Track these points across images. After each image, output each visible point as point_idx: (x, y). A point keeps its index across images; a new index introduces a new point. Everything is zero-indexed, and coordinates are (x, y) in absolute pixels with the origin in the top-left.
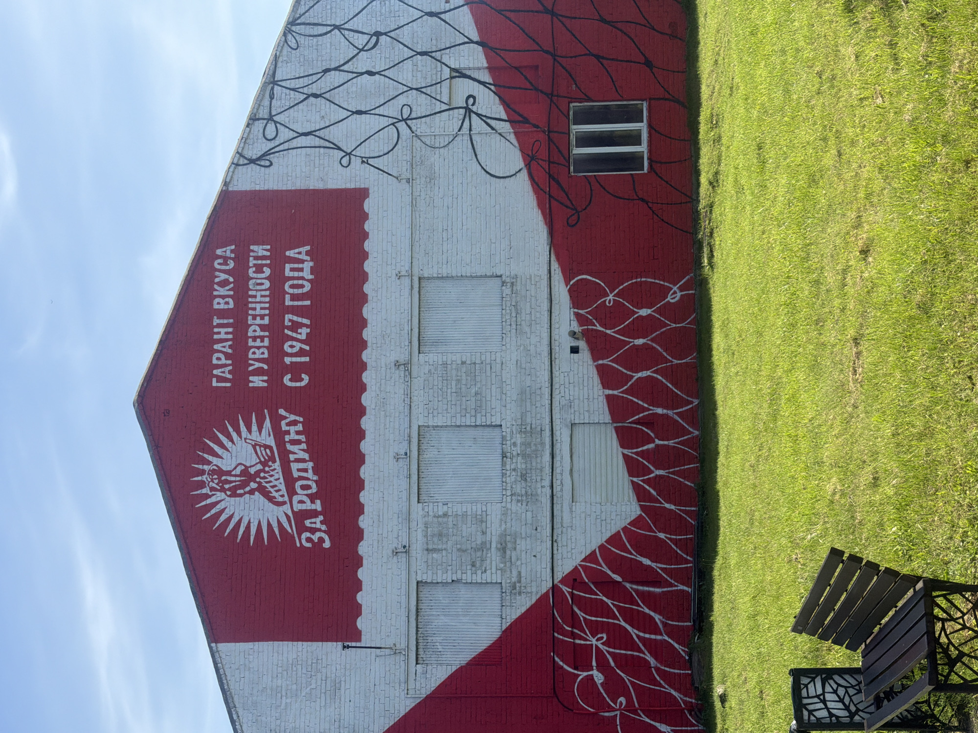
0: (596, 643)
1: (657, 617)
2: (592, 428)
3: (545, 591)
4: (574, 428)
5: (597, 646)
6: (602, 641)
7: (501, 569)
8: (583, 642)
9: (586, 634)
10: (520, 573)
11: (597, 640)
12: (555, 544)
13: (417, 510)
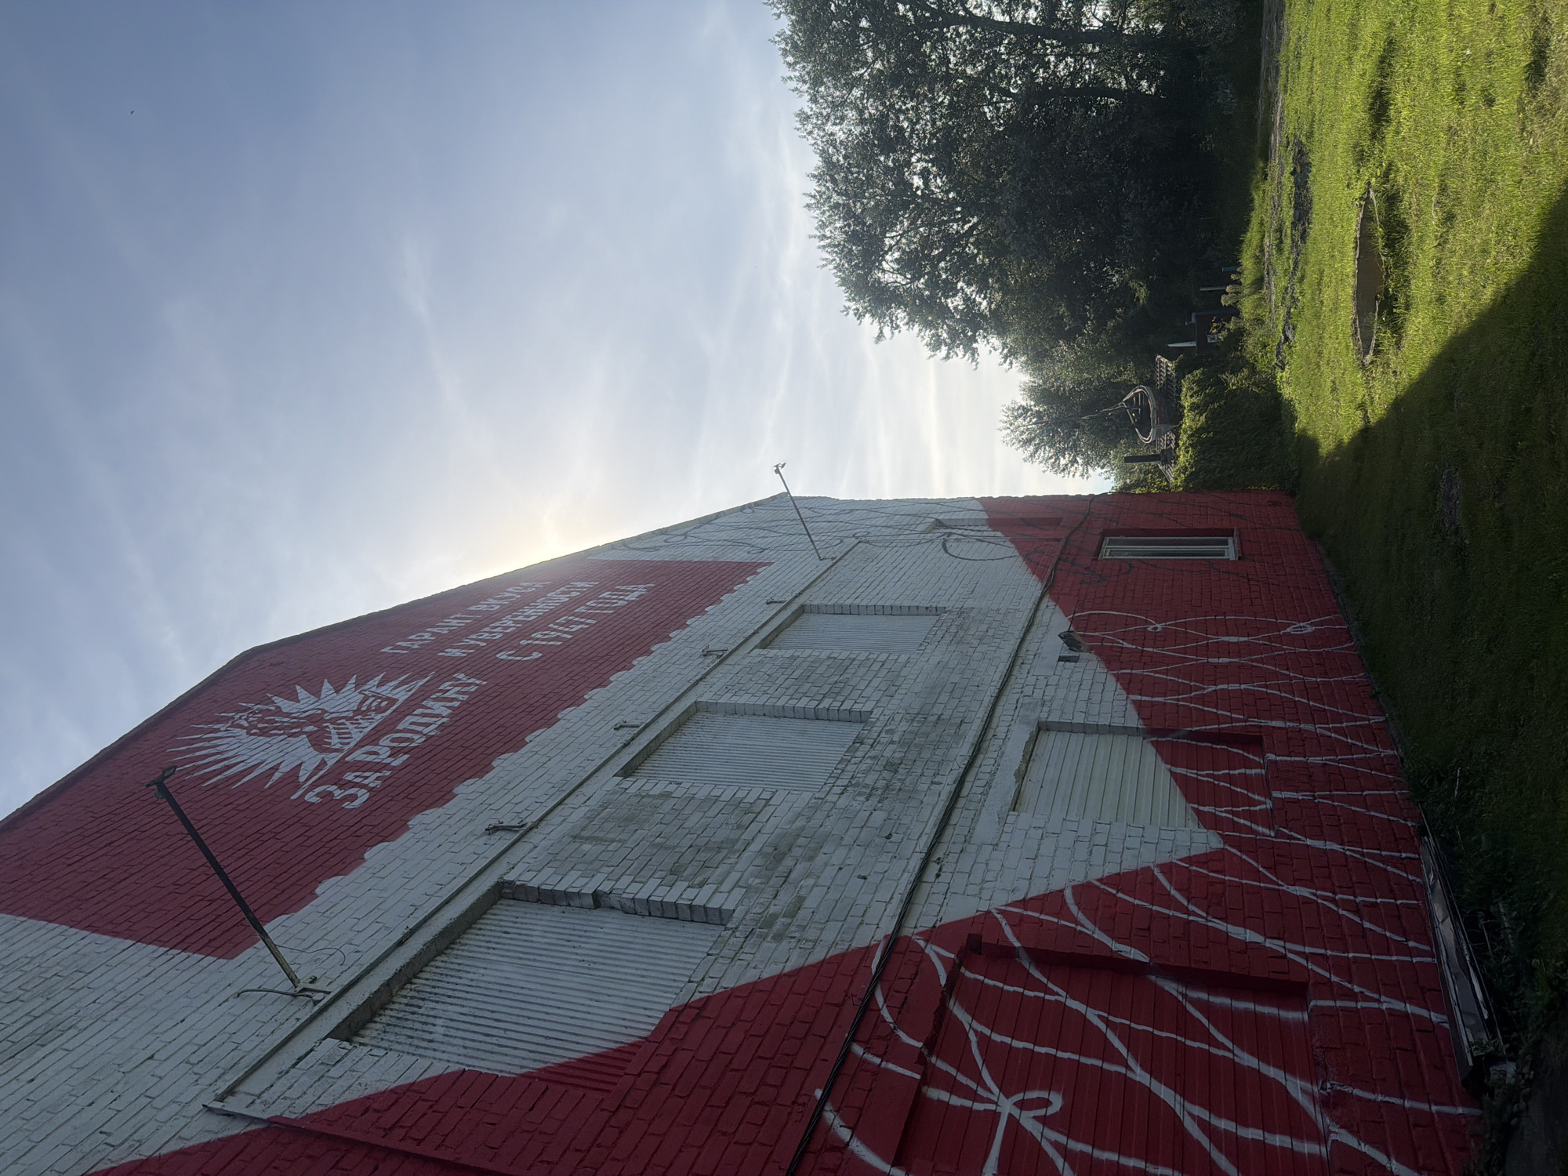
0: (1016, 1112)
1: (1296, 1087)
2: (1091, 740)
3: (865, 944)
4: (1043, 736)
5: (1013, 1122)
6: (1041, 1112)
7: (748, 888)
8: (956, 1101)
9: (980, 1082)
10: (799, 902)
11: (1022, 1105)
12: (933, 869)
13: (608, 781)
